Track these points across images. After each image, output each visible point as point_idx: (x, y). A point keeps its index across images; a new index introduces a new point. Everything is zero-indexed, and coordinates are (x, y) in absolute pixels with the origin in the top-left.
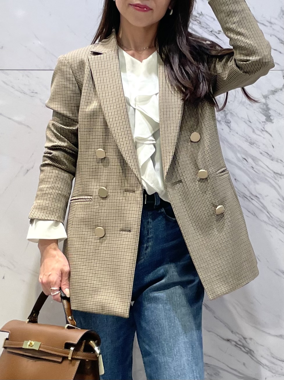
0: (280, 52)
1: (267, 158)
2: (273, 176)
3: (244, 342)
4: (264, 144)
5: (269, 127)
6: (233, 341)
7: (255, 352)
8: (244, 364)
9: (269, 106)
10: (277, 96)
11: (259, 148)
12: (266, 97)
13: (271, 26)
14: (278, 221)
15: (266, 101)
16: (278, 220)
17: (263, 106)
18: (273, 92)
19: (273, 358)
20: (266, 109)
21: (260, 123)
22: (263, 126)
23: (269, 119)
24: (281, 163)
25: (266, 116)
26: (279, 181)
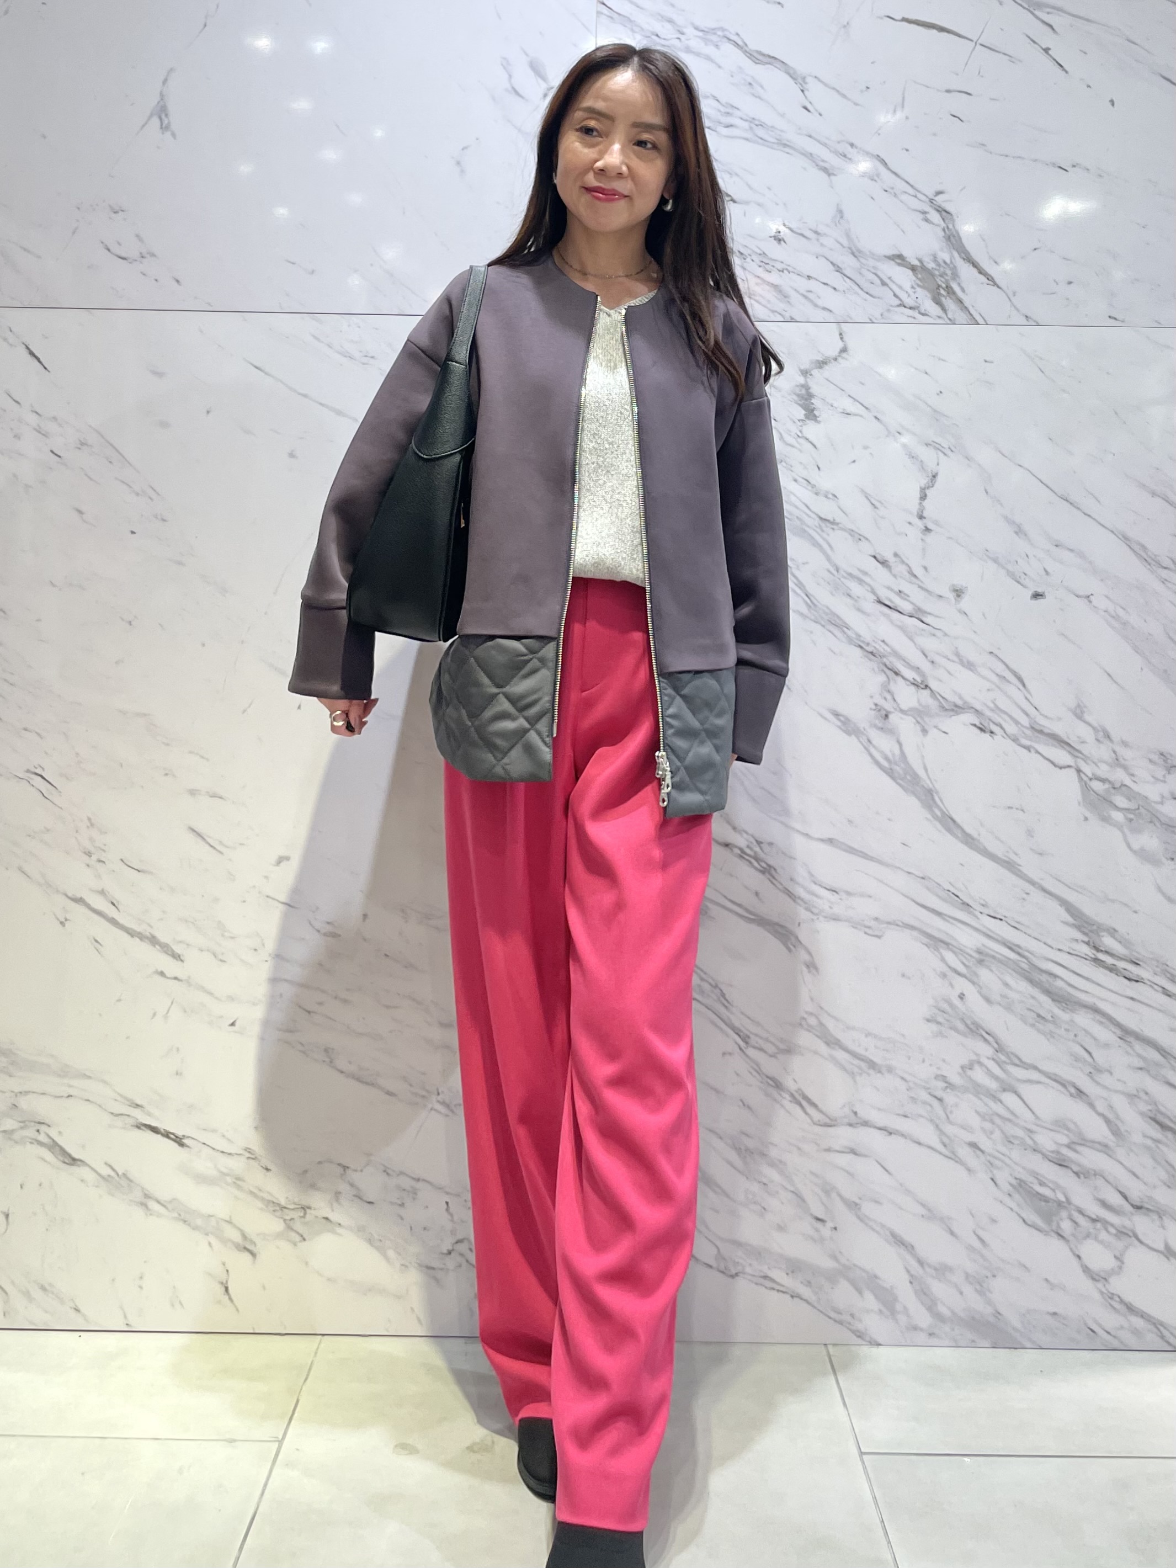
0: (835, 289)
1: (807, 489)
2: (817, 525)
3: (757, 849)
4: (801, 463)
5: (811, 430)
6: (736, 847)
7: (779, 870)
8: (757, 894)
9: (815, 389)
10: (828, 371)
11: (792, 471)
12: (807, 373)
13: (818, 240)
14: (825, 613)
15: (806, 381)
16: (827, 611)
17: (801, 390)
18: (819, 363)
19: (815, 883)
20: (806, 397)
21: (794, 422)
22: (801, 428)
23: (811, 414)
24: (833, 500)
25: (805, 410)
26: (828, 535)
